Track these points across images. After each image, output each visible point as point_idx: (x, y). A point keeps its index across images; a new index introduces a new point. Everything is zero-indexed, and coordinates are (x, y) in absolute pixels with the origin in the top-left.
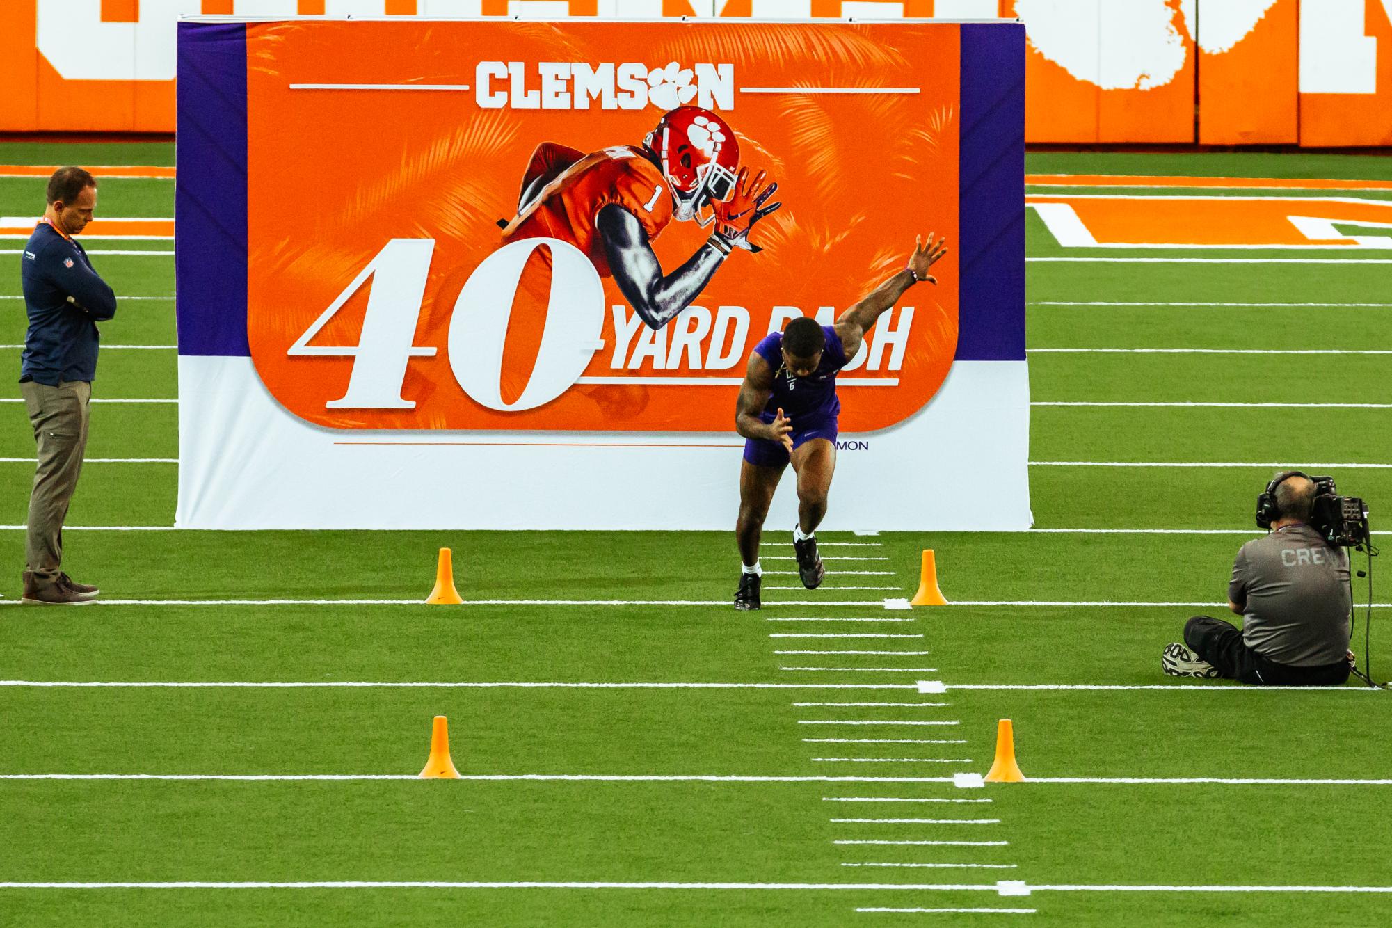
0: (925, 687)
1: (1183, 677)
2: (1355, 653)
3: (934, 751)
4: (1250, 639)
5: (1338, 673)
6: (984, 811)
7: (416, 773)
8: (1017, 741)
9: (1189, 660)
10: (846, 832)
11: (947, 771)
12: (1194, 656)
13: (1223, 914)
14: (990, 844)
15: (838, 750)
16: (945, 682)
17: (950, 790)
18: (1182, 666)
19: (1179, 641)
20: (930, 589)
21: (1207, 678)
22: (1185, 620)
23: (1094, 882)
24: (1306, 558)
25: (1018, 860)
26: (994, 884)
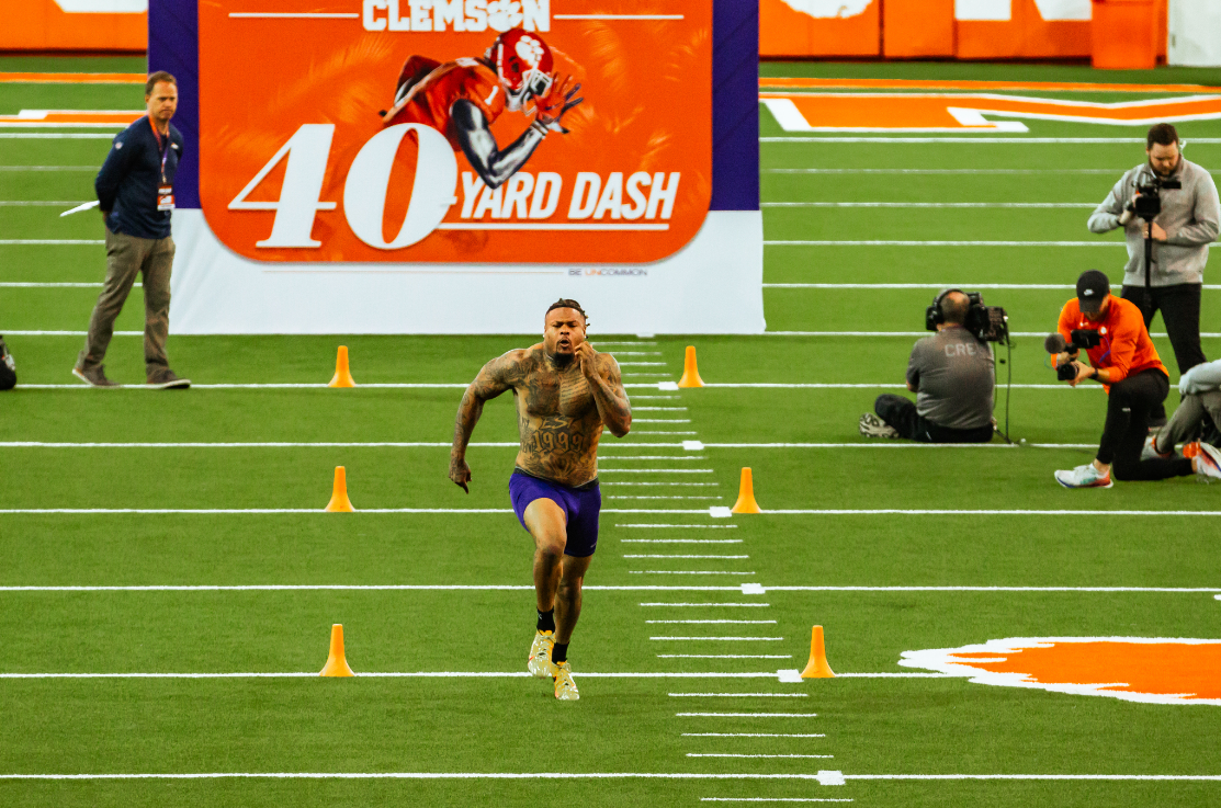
0: (689, 445)
1: (874, 438)
2: (998, 420)
3: (696, 491)
4: (922, 409)
5: (984, 433)
6: (731, 533)
7: (323, 508)
8: (755, 483)
9: (878, 425)
10: (632, 549)
11: (705, 505)
12: (882, 423)
13: (904, 607)
14: (736, 557)
15: (626, 490)
16: (703, 442)
17: (707, 519)
18: (873, 430)
19: (870, 412)
20: (691, 377)
21: (891, 438)
22: (874, 399)
23: (810, 584)
24: (963, 351)
25: (757, 569)
26: (739, 586)
